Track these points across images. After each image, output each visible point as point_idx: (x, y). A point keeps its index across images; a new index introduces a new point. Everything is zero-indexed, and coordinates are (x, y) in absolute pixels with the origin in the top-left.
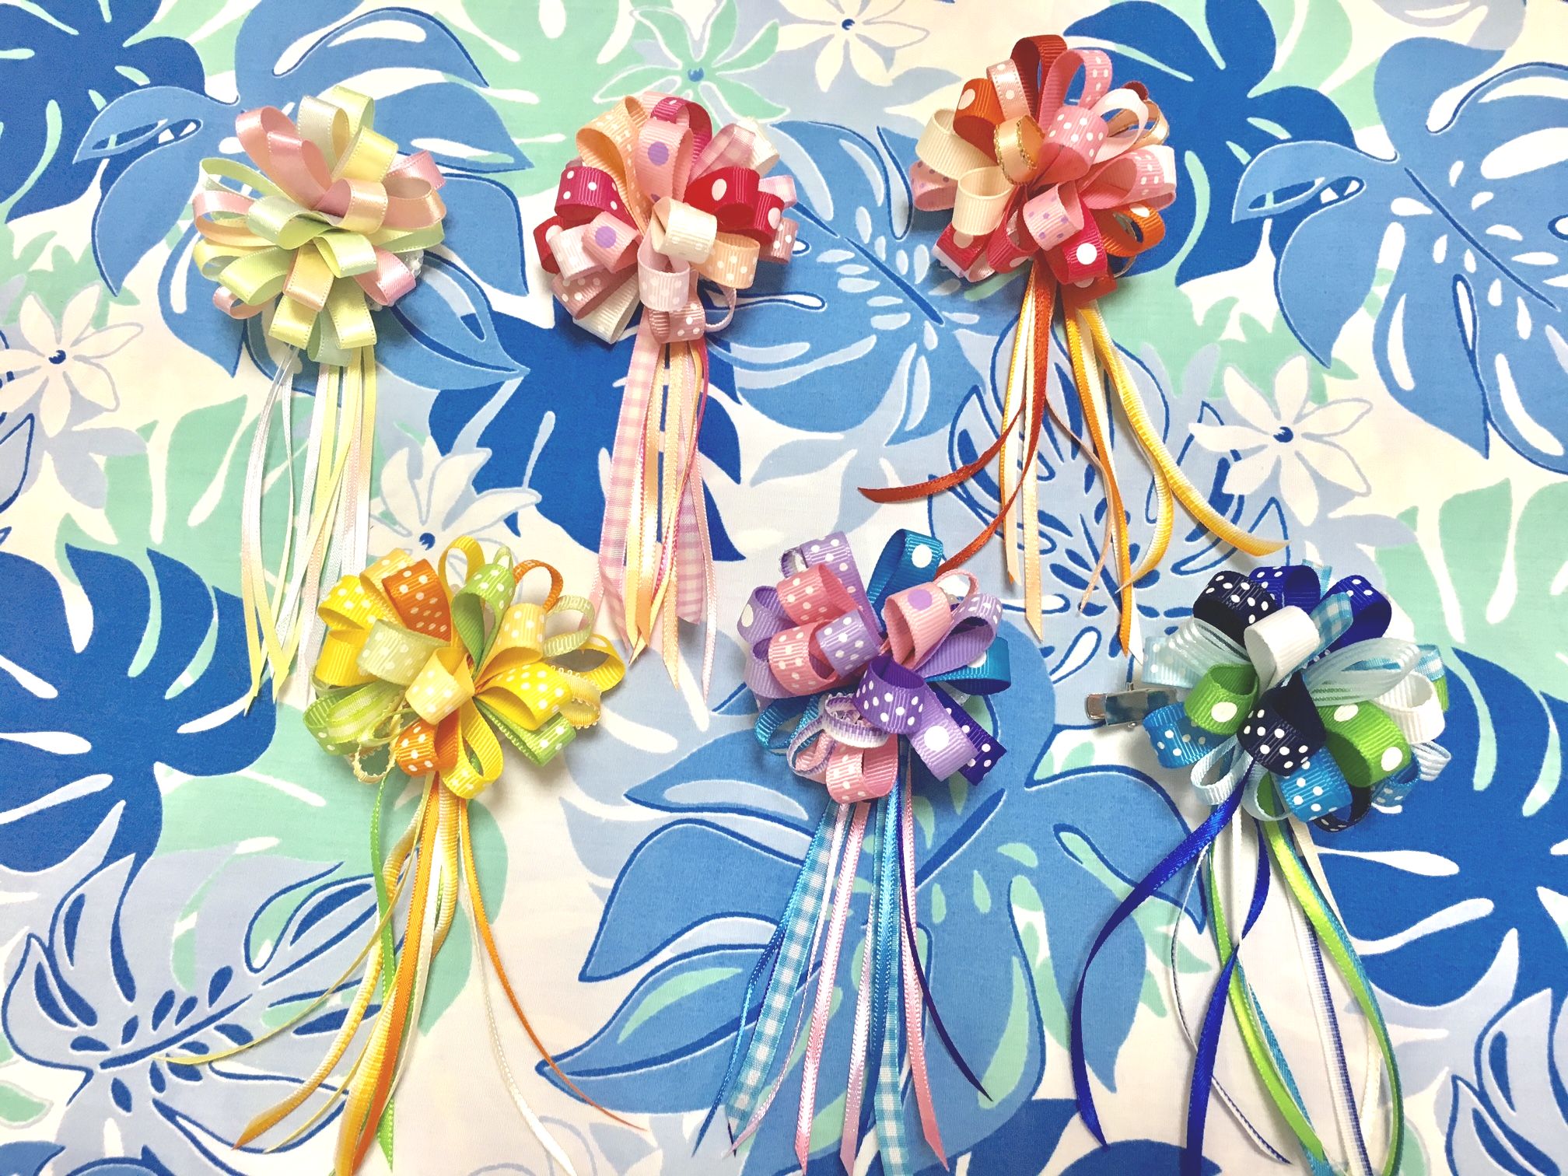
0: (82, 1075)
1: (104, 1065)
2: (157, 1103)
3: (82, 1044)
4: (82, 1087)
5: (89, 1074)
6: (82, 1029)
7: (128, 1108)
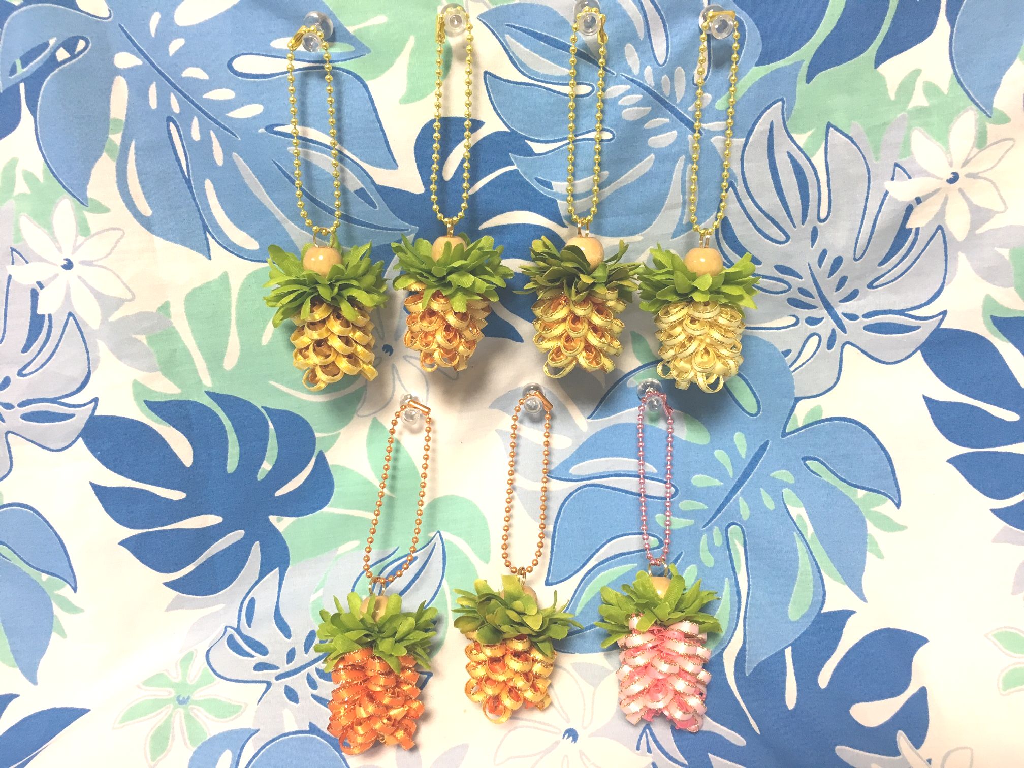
0: (265, 685)
1: (278, 678)
2: (314, 696)
3: (259, 667)
4: (264, 693)
5: (269, 685)
6: (259, 658)
7: (296, 701)
